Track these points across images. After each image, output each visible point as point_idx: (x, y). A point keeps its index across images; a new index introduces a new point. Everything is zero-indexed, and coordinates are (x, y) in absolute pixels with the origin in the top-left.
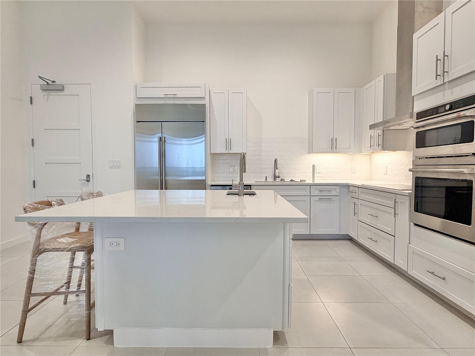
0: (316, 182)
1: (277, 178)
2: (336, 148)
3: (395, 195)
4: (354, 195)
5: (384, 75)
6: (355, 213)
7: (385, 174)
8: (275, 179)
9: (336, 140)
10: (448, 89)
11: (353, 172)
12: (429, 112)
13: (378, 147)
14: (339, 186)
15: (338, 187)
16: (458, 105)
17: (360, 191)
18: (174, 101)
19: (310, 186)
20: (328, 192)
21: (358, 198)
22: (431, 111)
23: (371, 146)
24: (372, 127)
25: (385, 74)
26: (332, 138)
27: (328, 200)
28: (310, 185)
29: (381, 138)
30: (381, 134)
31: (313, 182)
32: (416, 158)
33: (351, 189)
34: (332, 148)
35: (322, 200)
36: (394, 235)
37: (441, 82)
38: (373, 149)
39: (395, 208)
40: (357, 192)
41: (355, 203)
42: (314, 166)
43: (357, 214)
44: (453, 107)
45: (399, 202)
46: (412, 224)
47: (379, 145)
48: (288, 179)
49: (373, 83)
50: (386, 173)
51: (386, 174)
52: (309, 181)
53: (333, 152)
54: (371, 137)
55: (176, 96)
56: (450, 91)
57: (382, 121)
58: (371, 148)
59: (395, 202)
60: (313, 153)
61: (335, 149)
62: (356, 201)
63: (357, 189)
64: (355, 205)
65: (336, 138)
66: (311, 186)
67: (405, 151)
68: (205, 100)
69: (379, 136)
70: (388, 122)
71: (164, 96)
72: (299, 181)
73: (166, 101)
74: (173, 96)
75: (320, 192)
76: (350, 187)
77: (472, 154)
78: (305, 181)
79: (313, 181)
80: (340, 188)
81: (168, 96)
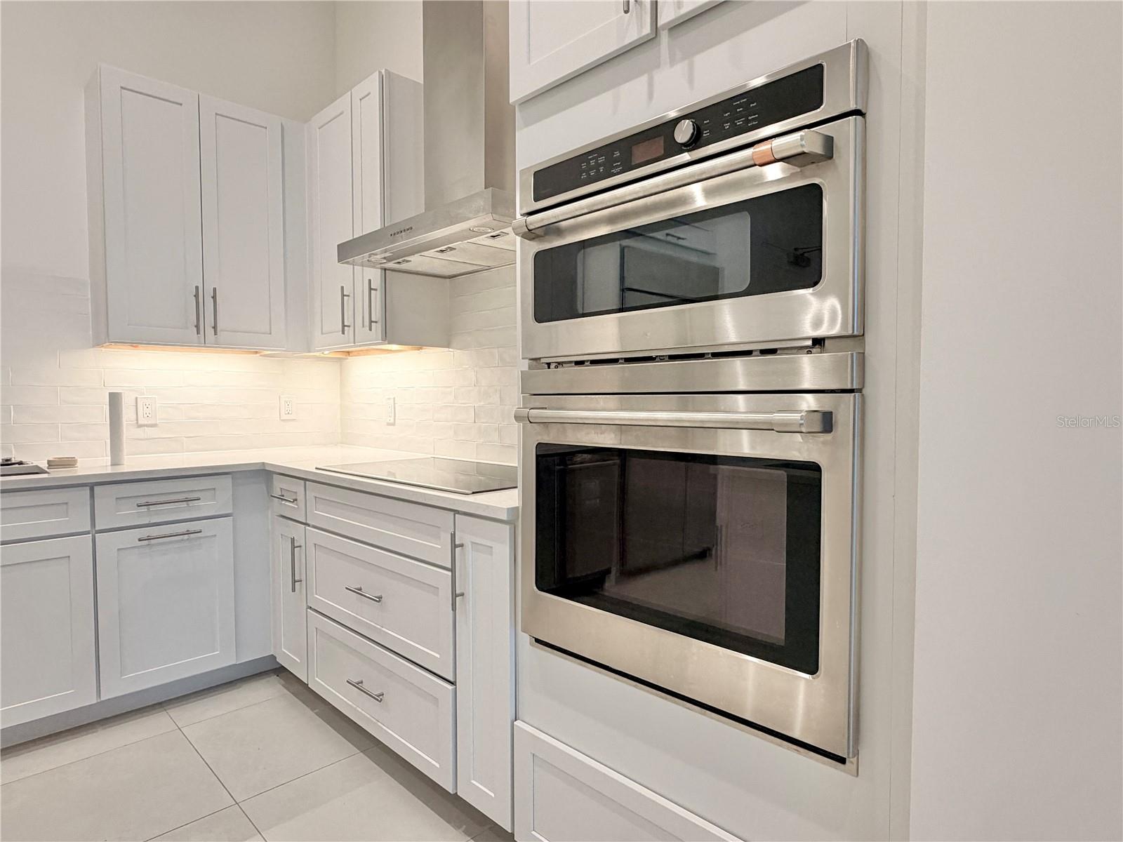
0: (133, 463)
2: (215, 328)
4: (288, 508)
5: (380, 72)
6: (294, 582)
7: (389, 424)
9: (214, 297)
10: (673, 62)
12: (593, 163)
13: (370, 329)
14: (230, 476)
15: (227, 481)
16: (732, 120)
17: (310, 495)
19: (92, 487)
20: (184, 505)
21: (304, 521)
22: (602, 160)
23: (344, 326)
24: (346, 251)
25: (383, 71)
26: (197, 288)
27: (186, 537)
28: (92, 485)
29: (377, 297)
30: (377, 283)
31: (113, 464)
32: (534, 363)
33: (279, 484)
34: (197, 326)
35: (153, 541)
36: (452, 680)
37: (641, 27)
38: (352, 340)
39: (453, 570)
40: (301, 497)
41: (293, 540)
42: (115, 399)
43: (304, 583)
44: (706, 134)
45: (468, 547)
46: (525, 639)
47: (371, 322)
49: (342, 103)
50: (392, 421)
51: (393, 424)
52: (94, 463)
53: (203, 344)
54: (343, 295)
56: (680, 68)
57: (379, 228)
58: (343, 333)
59: (454, 546)
61: (210, 331)
62: (297, 531)
63: (298, 487)
64: (293, 547)
65: (215, 289)
66: (97, 489)
67: (449, 347)
69: (371, 289)
70: (406, 229)
72: (47, 466)
75: (144, 509)
76: (275, 476)
77: (809, 343)
78: (69, 463)
79: (116, 461)
80: (234, 487)
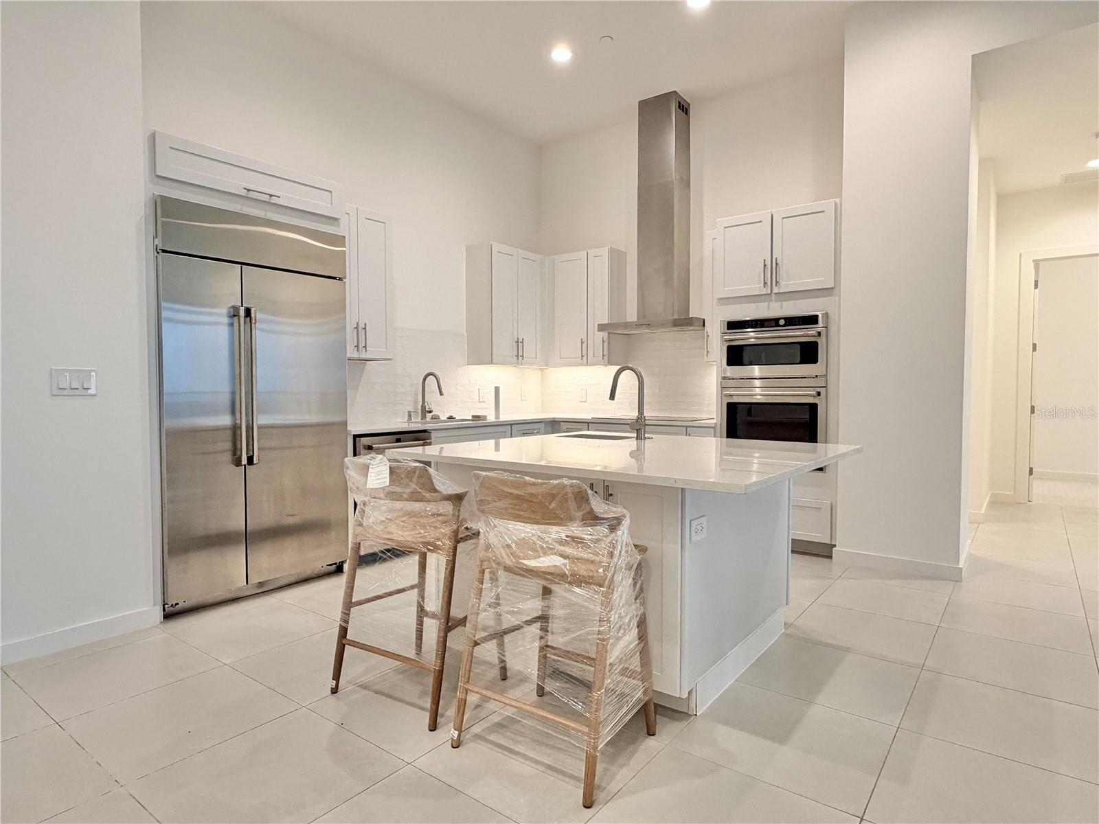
0: (504, 418)
1: (427, 415)
2: (522, 357)
3: (685, 428)
8: (424, 417)
9: (523, 342)
11: (523, 398)
18: (266, 212)
19: (511, 425)
23: (582, 356)
26: (517, 339)
31: (496, 418)
34: (517, 356)
42: (496, 390)
48: (443, 417)
49: (581, 255)
52: (491, 418)
54: (582, 343)
55: (274, 200)
58: (583, 359)
60: (492, 362)
63: (583, 427)
65: (523, 339)
68: (339, 226)
70: (645, 324)
71: (244, 193)
72: (471, 418)
73: (244, 208)
74: (266, 198)
76: (562, 423)
78: (482, 418)
79: (497, 416)
80: (545, 427)
81: (252, 195)
